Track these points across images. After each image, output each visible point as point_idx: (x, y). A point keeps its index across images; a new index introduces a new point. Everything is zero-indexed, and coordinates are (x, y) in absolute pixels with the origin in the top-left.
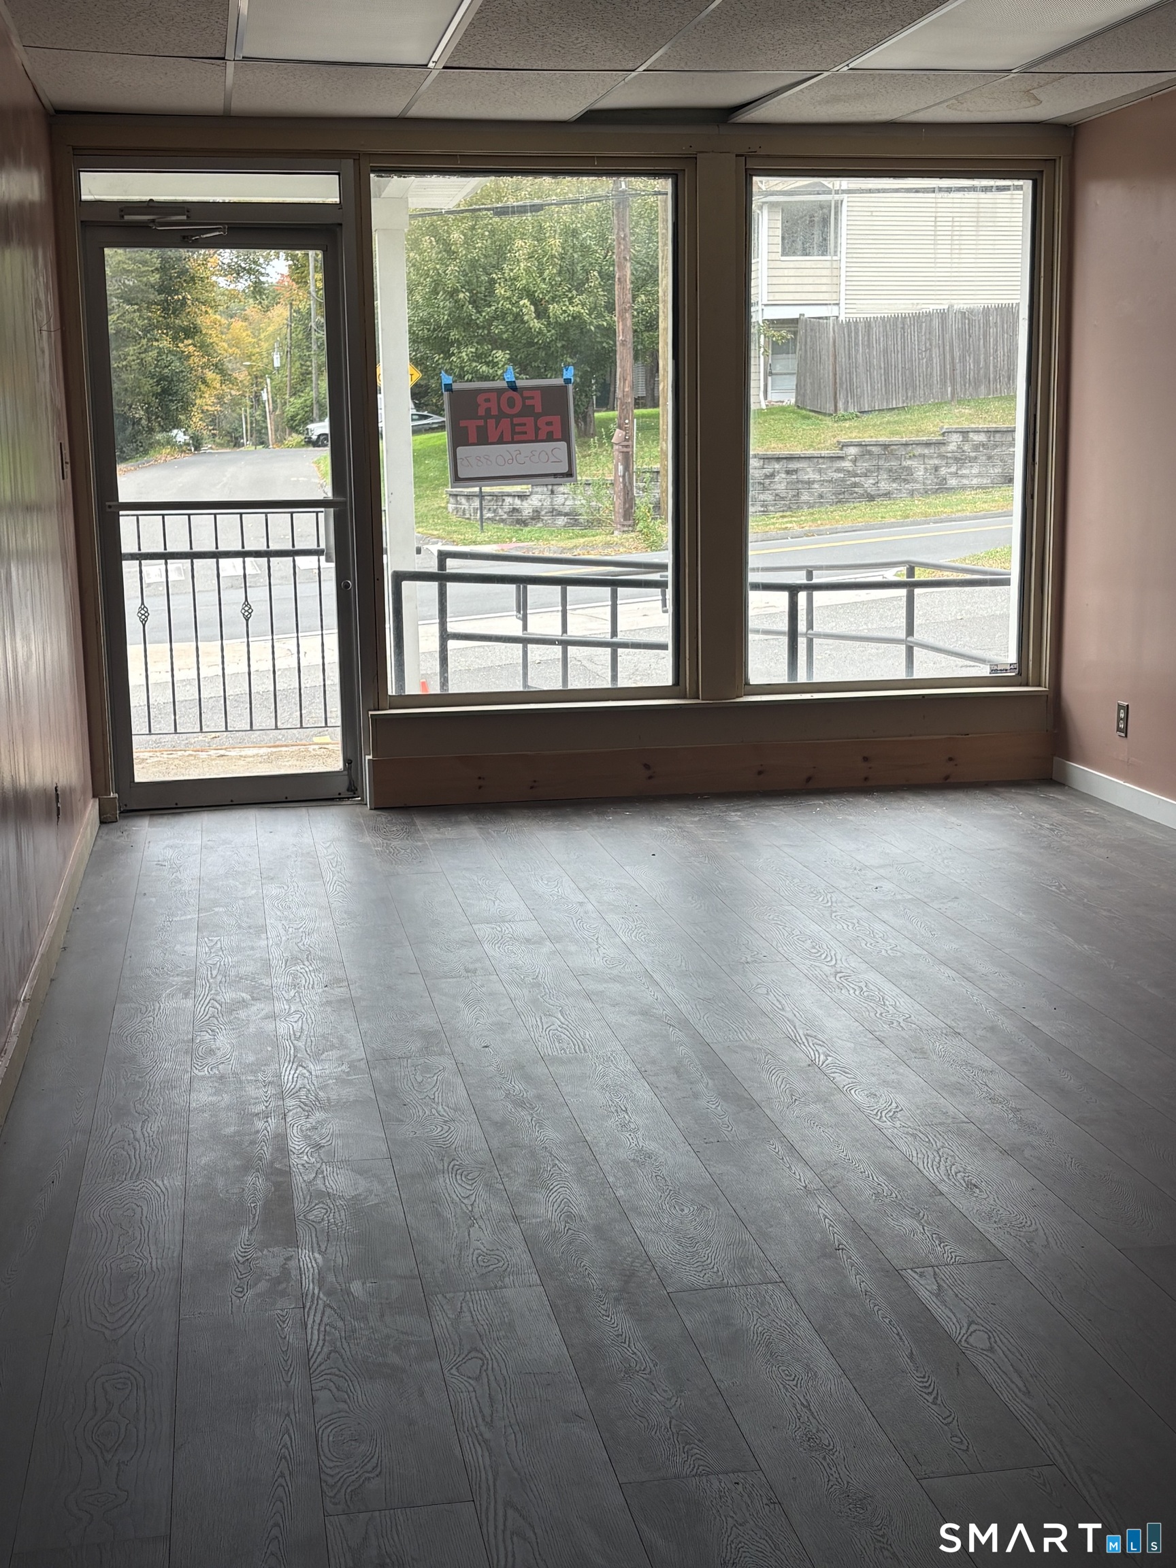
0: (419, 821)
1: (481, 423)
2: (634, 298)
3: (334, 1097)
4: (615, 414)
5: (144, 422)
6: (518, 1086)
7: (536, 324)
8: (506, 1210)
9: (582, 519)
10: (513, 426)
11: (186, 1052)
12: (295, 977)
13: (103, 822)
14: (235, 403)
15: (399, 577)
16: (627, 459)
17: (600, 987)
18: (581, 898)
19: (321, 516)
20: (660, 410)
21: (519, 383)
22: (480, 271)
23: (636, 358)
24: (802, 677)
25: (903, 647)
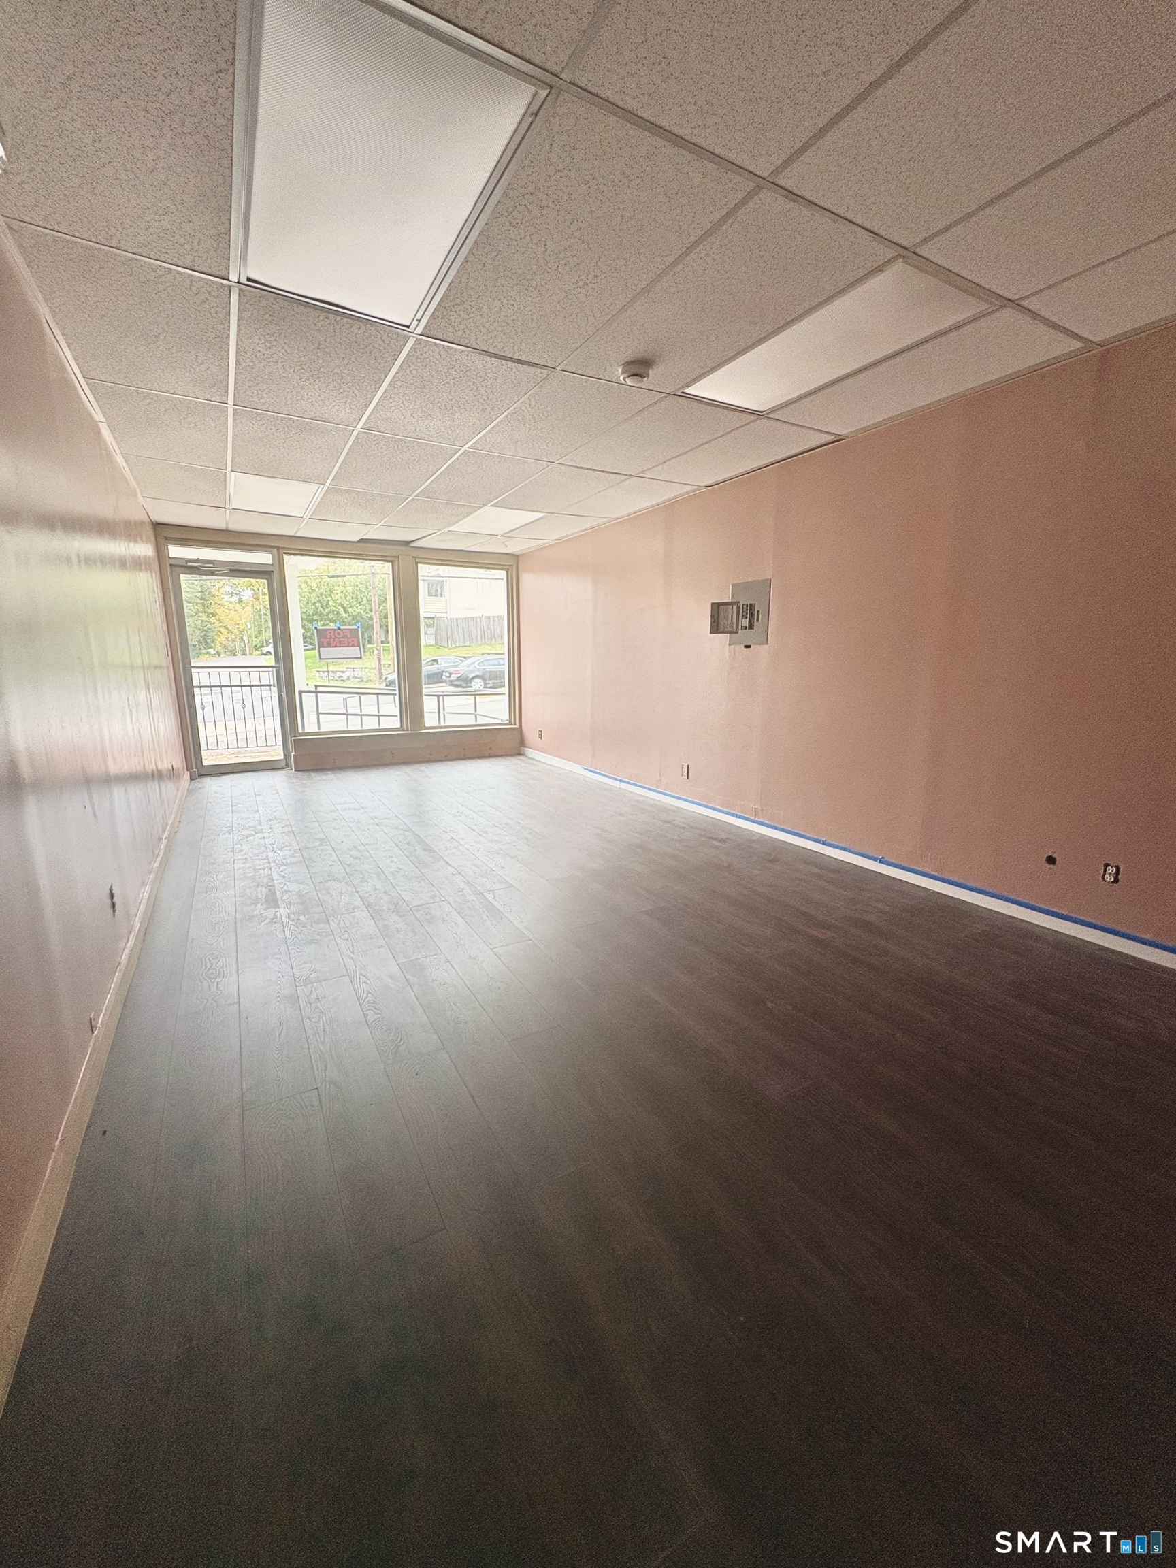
0: (313, 774)
1: (328, 640)
2: (379, 608)
3: (288, 861)
4: (375, 646)
5: (197, 646)
6: (354, 853)
7: (344, 615)
8: (354, 890)
9: (365, 679)
10: (340, 642)
11: (231, 852)
12: (271, 825)
13: (191, 779)
14: (233, 641)
15: (301, 692)
16: (379, 660)
17: (381, 821)
18: (372, 795)
19: (271, 673)
20: (390, 645)
21: (342, 627)
22: (324, 597)
23: (381, 628)
24: (442, 724)
25: (474, 716)
